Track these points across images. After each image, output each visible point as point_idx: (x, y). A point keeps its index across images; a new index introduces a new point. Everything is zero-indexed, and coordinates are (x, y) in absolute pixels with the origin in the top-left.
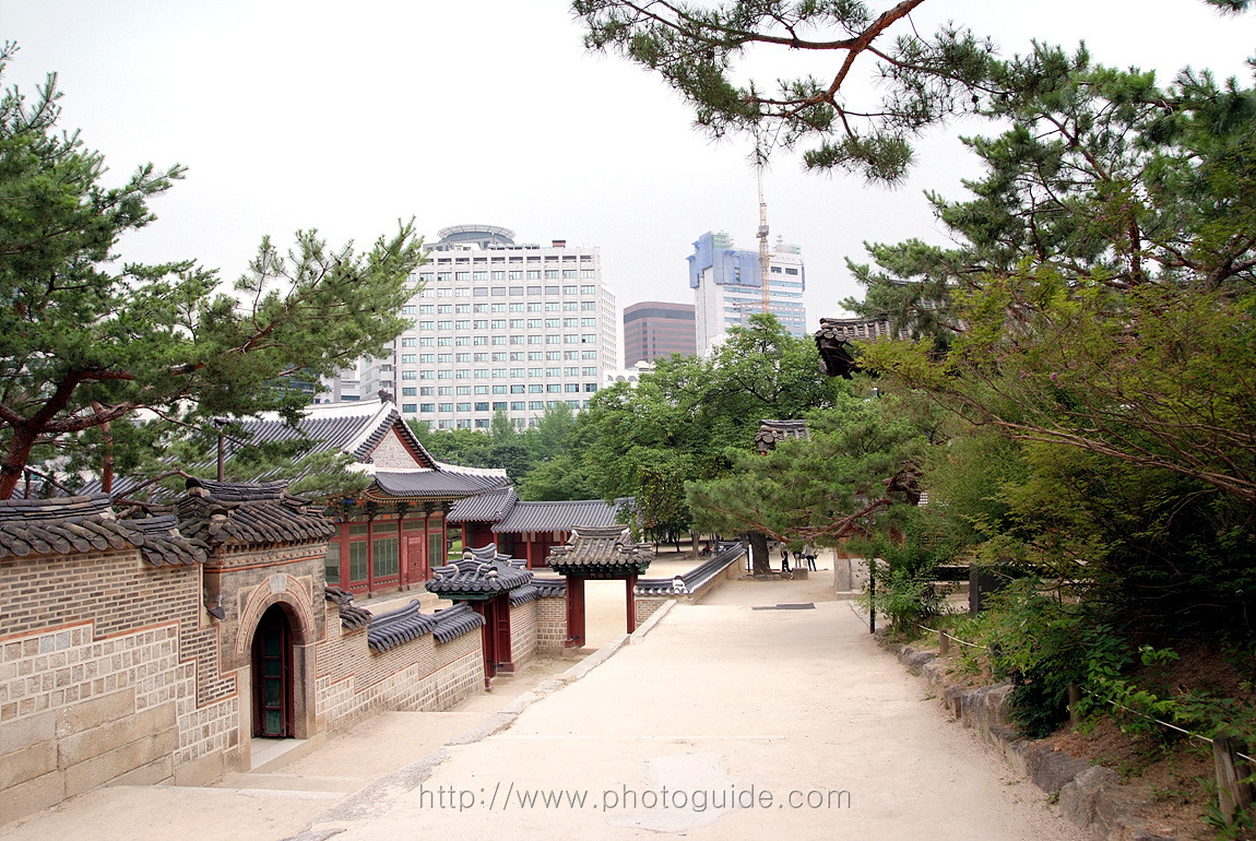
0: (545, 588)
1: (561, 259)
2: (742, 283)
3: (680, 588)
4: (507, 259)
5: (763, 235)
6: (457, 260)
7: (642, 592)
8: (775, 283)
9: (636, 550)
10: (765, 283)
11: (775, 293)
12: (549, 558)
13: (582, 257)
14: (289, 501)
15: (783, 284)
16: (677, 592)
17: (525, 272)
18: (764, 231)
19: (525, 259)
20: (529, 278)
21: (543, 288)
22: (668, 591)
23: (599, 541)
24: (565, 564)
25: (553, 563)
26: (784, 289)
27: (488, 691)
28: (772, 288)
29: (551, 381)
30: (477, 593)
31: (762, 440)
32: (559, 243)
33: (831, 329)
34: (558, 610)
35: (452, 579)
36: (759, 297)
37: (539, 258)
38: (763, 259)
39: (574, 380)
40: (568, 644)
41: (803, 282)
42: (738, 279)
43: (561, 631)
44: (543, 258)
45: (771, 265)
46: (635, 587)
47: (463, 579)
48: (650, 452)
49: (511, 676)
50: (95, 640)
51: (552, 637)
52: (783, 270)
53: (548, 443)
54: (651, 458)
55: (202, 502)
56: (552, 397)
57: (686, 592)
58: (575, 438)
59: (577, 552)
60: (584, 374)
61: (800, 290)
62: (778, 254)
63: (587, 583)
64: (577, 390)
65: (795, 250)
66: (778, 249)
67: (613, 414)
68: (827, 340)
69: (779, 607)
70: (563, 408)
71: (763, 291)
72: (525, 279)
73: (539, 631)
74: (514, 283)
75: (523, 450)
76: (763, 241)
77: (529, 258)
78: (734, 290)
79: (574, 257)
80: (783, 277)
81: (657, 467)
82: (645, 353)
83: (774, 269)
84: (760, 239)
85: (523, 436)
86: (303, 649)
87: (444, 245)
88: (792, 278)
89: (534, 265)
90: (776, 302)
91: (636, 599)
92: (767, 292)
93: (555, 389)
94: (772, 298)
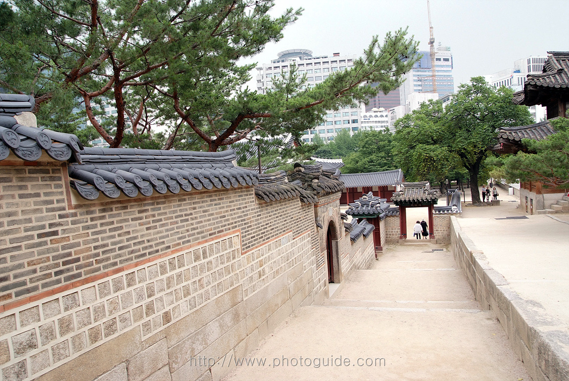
0: (389, 212)
1: (338, 62)
2: (422, 67)
3: (456, 210)
4: (313, 64)
5: (432, 43)
6: (274, 67)
7: (437, 212)
8: (438, 66)
9: (435, 193)
10: (433, 66)
11: (438, 71)
12: (393, 198)
13: (348, 60)
14: (324, 173)
15: (442, 66)
16: (454, 212)
17: (322, 69)
18: (432, 41)
19: (321, 63)
20: (324, 72)
21: (314, 78)
22: (450, 212)
23: (415, 189)
24: (401, 201)
25: (395, 200)
26: (442, 69)
27: (377, 259)
28: (437, 69)
29: (336, 119)
30: (371, 215)
31: (502, 137)
32: (336, 54)
33: (533, 79)
34: (397, 221)
35: (359, 209)
36: (431, 74)
37: (328, 62)
38: (432, 55)
39: (347, 118)
40: (401, 238)
41: (452, 64)
42: (420, 66)
43: (397, 232)
44: (330, 62)
45: (436, 57)
46: (433, 210)
47: (364, 208)
48: (428, 147)
49: (382, 252)
50: (293, 239)
51: (393, 235)
52: (442, 59)
53: (339, 148)
54: (428, 149)
55: (302, 174)
56: (338, 126)
57: (459, 212)
58: (363, 144)
59: (406, 195)
60: (352, 115)
61: (450, 69)
62: (439, 52)
63: (407, 209)
64: (349, 123)
65: (448, 49)
66: (439, 49)
67: (408, 130)
68: (531, 85)
69: (508, 218)
70: (345, 131)
71: (432, 71)
72: (322, 73)
73: (387, 232)
74: (317, 75)
75: (329, 151)
76: (432, 46)
77: (323, 63)
78: (418, 71)
79: (345, 60)
80: (442, 63)
81: (432, 154)
82: (375, 104)
83: (437, 59)
84: (430, 45)
85: (328, 145)
86: (337, 242)
87: (281, 60)
88: (446, 63)
89: (326, 65)
90: (439, 75)
91: (434, 216)
92: (434, 71)
93: (338, 123)
94: (437, 74)
